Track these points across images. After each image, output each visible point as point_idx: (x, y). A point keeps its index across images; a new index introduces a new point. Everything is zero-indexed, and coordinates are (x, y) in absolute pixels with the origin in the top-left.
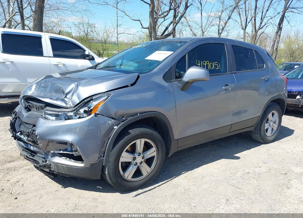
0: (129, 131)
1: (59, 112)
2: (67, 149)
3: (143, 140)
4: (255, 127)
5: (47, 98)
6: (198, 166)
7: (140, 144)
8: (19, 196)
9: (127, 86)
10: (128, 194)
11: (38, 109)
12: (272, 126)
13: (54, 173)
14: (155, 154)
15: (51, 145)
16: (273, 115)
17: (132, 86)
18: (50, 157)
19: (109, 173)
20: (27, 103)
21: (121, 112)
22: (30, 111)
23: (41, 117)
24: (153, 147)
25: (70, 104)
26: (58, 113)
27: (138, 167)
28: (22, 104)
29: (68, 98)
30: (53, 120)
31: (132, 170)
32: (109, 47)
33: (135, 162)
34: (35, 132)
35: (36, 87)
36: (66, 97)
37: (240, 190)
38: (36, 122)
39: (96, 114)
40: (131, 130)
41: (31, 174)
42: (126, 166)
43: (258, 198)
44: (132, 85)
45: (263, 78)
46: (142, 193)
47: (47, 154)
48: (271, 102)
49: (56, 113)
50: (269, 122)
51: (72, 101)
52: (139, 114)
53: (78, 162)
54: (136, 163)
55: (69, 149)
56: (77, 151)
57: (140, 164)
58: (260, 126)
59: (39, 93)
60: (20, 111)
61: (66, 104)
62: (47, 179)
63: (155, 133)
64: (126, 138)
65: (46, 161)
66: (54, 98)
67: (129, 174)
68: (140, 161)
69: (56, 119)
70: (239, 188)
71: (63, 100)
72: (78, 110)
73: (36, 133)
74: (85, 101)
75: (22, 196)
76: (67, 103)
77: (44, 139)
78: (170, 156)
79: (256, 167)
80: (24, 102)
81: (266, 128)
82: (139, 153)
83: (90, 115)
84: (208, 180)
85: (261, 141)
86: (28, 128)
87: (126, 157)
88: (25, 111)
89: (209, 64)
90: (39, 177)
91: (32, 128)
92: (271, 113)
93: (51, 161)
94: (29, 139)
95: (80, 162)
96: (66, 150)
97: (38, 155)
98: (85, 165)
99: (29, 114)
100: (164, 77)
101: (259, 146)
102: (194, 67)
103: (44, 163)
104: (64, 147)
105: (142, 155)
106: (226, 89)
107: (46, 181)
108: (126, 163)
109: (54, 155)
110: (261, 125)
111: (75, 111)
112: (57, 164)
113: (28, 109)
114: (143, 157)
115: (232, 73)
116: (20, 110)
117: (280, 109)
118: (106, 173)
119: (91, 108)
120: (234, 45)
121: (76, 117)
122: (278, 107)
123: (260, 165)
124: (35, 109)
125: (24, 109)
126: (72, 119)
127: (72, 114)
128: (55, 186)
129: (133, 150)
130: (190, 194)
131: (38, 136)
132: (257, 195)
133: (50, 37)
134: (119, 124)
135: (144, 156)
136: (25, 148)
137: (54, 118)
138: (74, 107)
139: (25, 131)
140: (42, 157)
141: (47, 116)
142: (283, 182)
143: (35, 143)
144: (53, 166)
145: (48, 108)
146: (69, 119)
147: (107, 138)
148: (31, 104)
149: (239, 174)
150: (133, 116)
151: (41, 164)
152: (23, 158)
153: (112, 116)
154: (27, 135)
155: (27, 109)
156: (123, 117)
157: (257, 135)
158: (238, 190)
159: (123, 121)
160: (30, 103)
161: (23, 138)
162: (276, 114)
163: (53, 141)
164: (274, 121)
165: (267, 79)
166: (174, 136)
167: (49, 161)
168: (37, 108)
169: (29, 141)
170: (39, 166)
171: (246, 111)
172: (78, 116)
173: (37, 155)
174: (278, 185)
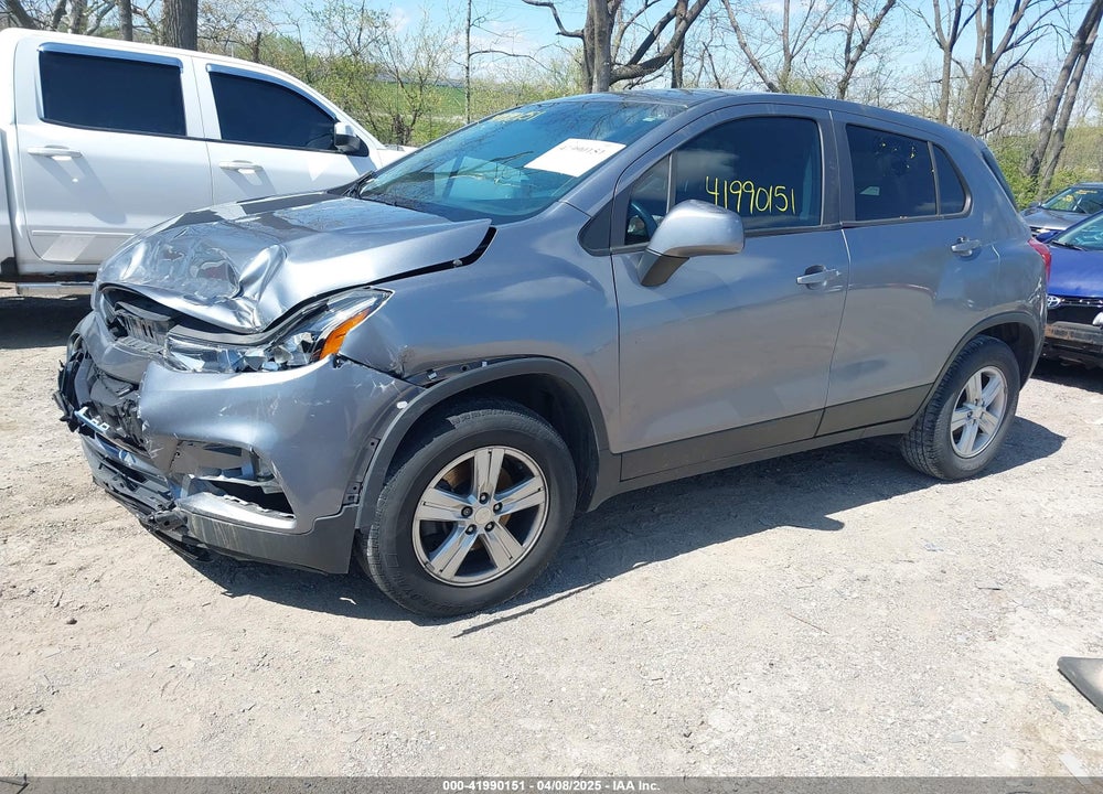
0: (450, 419)
1: (215, 344)
2: (240, 469)
3: (499, 453)
4: (914, 419)
5: (176, 294)
6: (690, 548)
7: (488, 464)
8: (84, 617)
9: (448, 265)
10: (440, 627)
11: (148, 331)
12: (978, 421)
13: (199, 545)
14: (539, 499)
15: (186, 452)
16: (985, 380)
17: (464, 265)
18: (184, 492)
19: (376, 555)
20: (113, 309)
21: (425, 353)
22: (126, 334)
23: (156, 359)
24: (533, 476)
25: (254, 320)
26: (212, 348)
27: (479, 541)
28: (99, 310)
29: (246, 298)
30: (195, 371)
31: (457, 549)
32: (436, 101)
33: (468, 522)
34: (134, 409)
35: (146, 253)
36: (240, 294)
37: (823, 633)
38: (142, 376)
39: (338, 358)
40: (454, 417)
41: (129, 546)
42: (437, 534)
43: (879, 663)
44: (467, 261)
45: (954, 247)
46: (488, 625)
47: (175, 482)
48: (982, 333)
49: (205, 348)
50: (969, 406)
51: (259, 310)
52: (484, 364)
53: (276, 513)
54: (474, 526)
55: (248, 469)
56: (272, 477)
57: (487, 530)
58: (932, 417)
59: (154, 277)
60: (94, 335)
61: (239, 317)
62: (178, 565)
63: (543, 431)
64: (438, 443)
65: (172, 506)
66: (202, 298)
67: (446, 562)
68: (486, 521)
69: (207, 370)
70: (822, 627)
71: (230, 305)
72: (281, 341)
73: (139, 412)
74: (303, 310)
75: (91, 614)
76: (241, 316)
77: (166, 434)
78: (593, 507)
79: (897, 562)
80: (105, 303)
81: (954, 427)
82: (486, 494)
83: (317, 359)
84: (720, 596)
85: (934, 471)
86: (115, 394)
87: (436, 505)
88: (110, 334)
89: (753, 191)
90: (154, 557)
91: (127, 393)
92: (978, 375)
93: (187, 508)
94: (119, 429)
95: (281, 514)
96: (237, 472)
97: (149, 483)
98: (298, 525)
99: (121, 347)
100: (583, 237)
101: (925, 490)
102: (692, 205)
103: (166, 513)
104: (230, 461)
105: (493, 501)
106: (807, 285)
107: (175, 570)
108: (438, 524)
109: (198, 487)
110: (936, 414)
111: (270, 345)
112: (205, 517)
113: (119, 328)
114: (497, 507)
115: (839, 228)
116: (94, 330)
117: (1015, 362)
118: (369, 553)
119: (320, 338)
120: (854, 122)
121: (273, 365)
122: (1006, 352)
123: (912, 556)
124: (141, 332)
125: (106, 328)
126: (260, 369)
127: (259, 352)
128: (203, 587)
129: (462, 484)
130: (649, 638)
131: (146, 423)
132: (878, 653)
133: (210, 69)
134: (416, 393)
135: (500, 504)
136: (107, 459)
137: (199, 364)
138: (265, 331)
139: (104, 402)
140: (159, 492)
141: (178, 357)
142: (979, 616)
143: (135, 444)
144: (194, 522)
145: (179, 329)
146: (248, 370)
147: (373, 440)
148: (128, 312)
149: (831, 583)
150: (465, 369)
151: (157, 516)
152: (102, 491)
153: (391, 367)
154: (110, 416)
155: (116, 329)
156: (431, 371)
157: (920, 451)
158: (816, 635)
159: (429, 386)
160: (122, 308)
161: (95, 425)
162: (998, 378)
163: (192, 442)
164: (988, 403)
165: (971, 252)
166: (611, 443)
167: (182, 506)
168: (147, 328)
169: (117, 436)
170: (150, 521)
171: (879, 365)
172: (279, 361)
173: (145, 484)
174: (957, 623)
